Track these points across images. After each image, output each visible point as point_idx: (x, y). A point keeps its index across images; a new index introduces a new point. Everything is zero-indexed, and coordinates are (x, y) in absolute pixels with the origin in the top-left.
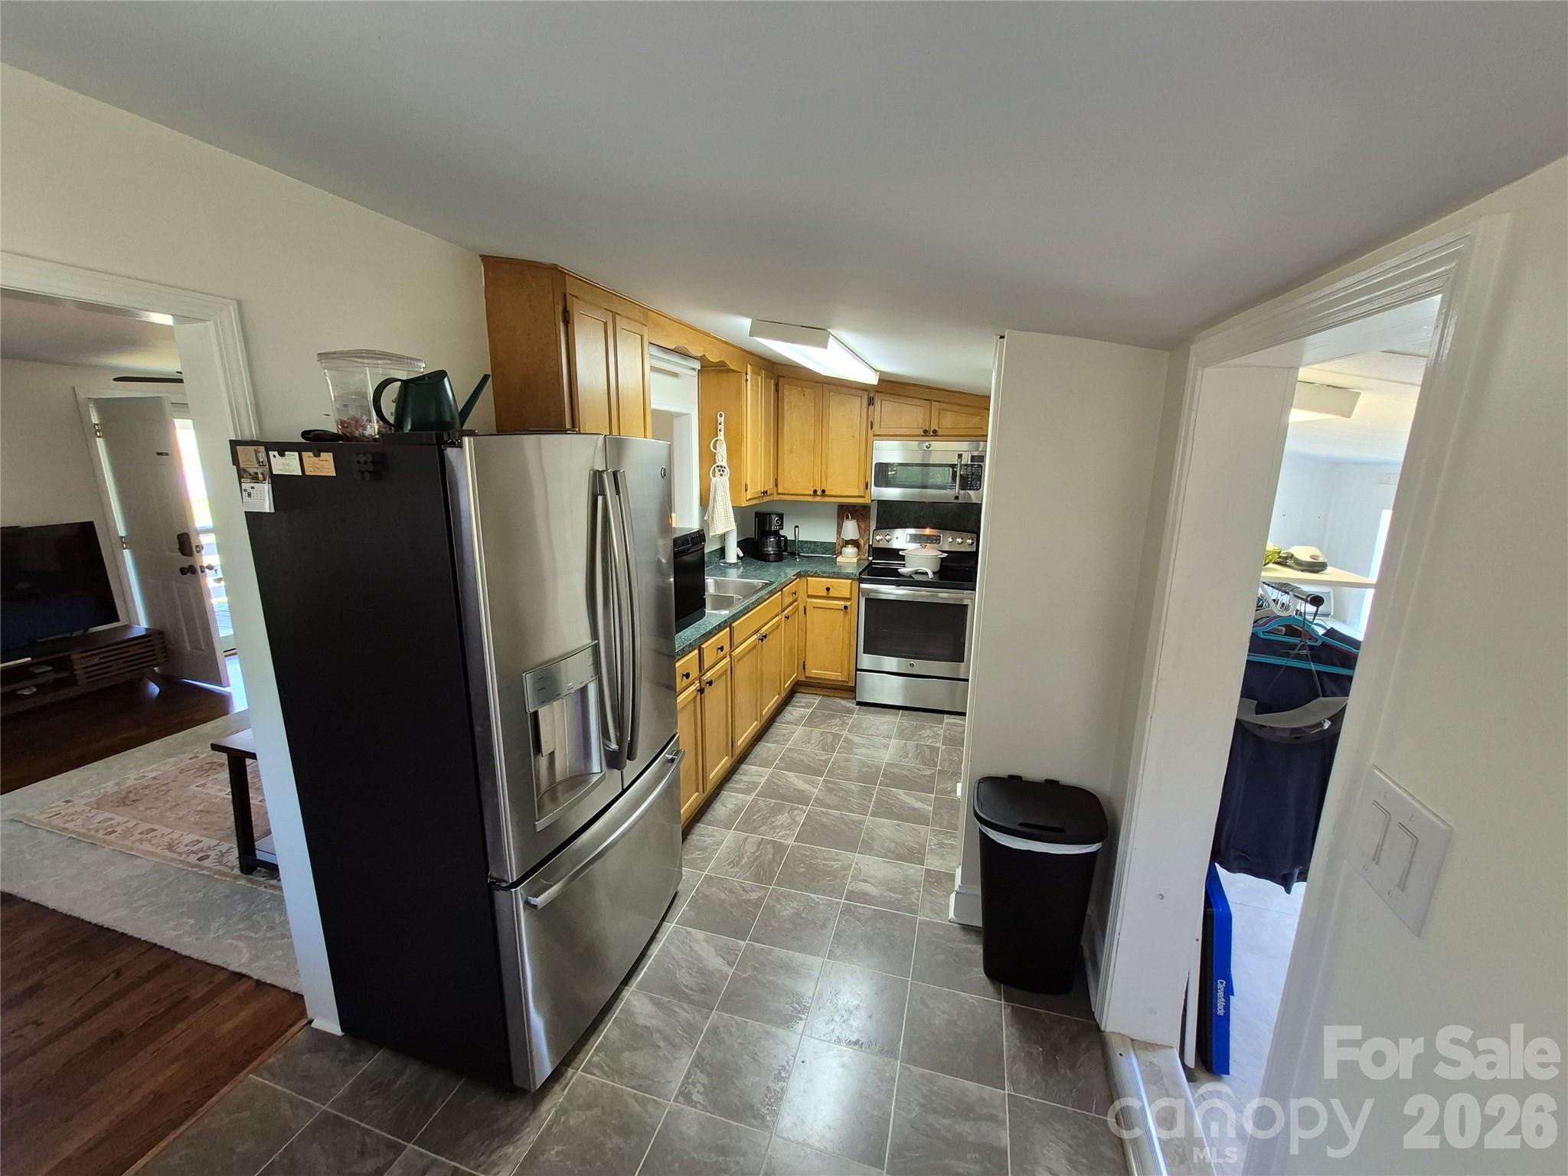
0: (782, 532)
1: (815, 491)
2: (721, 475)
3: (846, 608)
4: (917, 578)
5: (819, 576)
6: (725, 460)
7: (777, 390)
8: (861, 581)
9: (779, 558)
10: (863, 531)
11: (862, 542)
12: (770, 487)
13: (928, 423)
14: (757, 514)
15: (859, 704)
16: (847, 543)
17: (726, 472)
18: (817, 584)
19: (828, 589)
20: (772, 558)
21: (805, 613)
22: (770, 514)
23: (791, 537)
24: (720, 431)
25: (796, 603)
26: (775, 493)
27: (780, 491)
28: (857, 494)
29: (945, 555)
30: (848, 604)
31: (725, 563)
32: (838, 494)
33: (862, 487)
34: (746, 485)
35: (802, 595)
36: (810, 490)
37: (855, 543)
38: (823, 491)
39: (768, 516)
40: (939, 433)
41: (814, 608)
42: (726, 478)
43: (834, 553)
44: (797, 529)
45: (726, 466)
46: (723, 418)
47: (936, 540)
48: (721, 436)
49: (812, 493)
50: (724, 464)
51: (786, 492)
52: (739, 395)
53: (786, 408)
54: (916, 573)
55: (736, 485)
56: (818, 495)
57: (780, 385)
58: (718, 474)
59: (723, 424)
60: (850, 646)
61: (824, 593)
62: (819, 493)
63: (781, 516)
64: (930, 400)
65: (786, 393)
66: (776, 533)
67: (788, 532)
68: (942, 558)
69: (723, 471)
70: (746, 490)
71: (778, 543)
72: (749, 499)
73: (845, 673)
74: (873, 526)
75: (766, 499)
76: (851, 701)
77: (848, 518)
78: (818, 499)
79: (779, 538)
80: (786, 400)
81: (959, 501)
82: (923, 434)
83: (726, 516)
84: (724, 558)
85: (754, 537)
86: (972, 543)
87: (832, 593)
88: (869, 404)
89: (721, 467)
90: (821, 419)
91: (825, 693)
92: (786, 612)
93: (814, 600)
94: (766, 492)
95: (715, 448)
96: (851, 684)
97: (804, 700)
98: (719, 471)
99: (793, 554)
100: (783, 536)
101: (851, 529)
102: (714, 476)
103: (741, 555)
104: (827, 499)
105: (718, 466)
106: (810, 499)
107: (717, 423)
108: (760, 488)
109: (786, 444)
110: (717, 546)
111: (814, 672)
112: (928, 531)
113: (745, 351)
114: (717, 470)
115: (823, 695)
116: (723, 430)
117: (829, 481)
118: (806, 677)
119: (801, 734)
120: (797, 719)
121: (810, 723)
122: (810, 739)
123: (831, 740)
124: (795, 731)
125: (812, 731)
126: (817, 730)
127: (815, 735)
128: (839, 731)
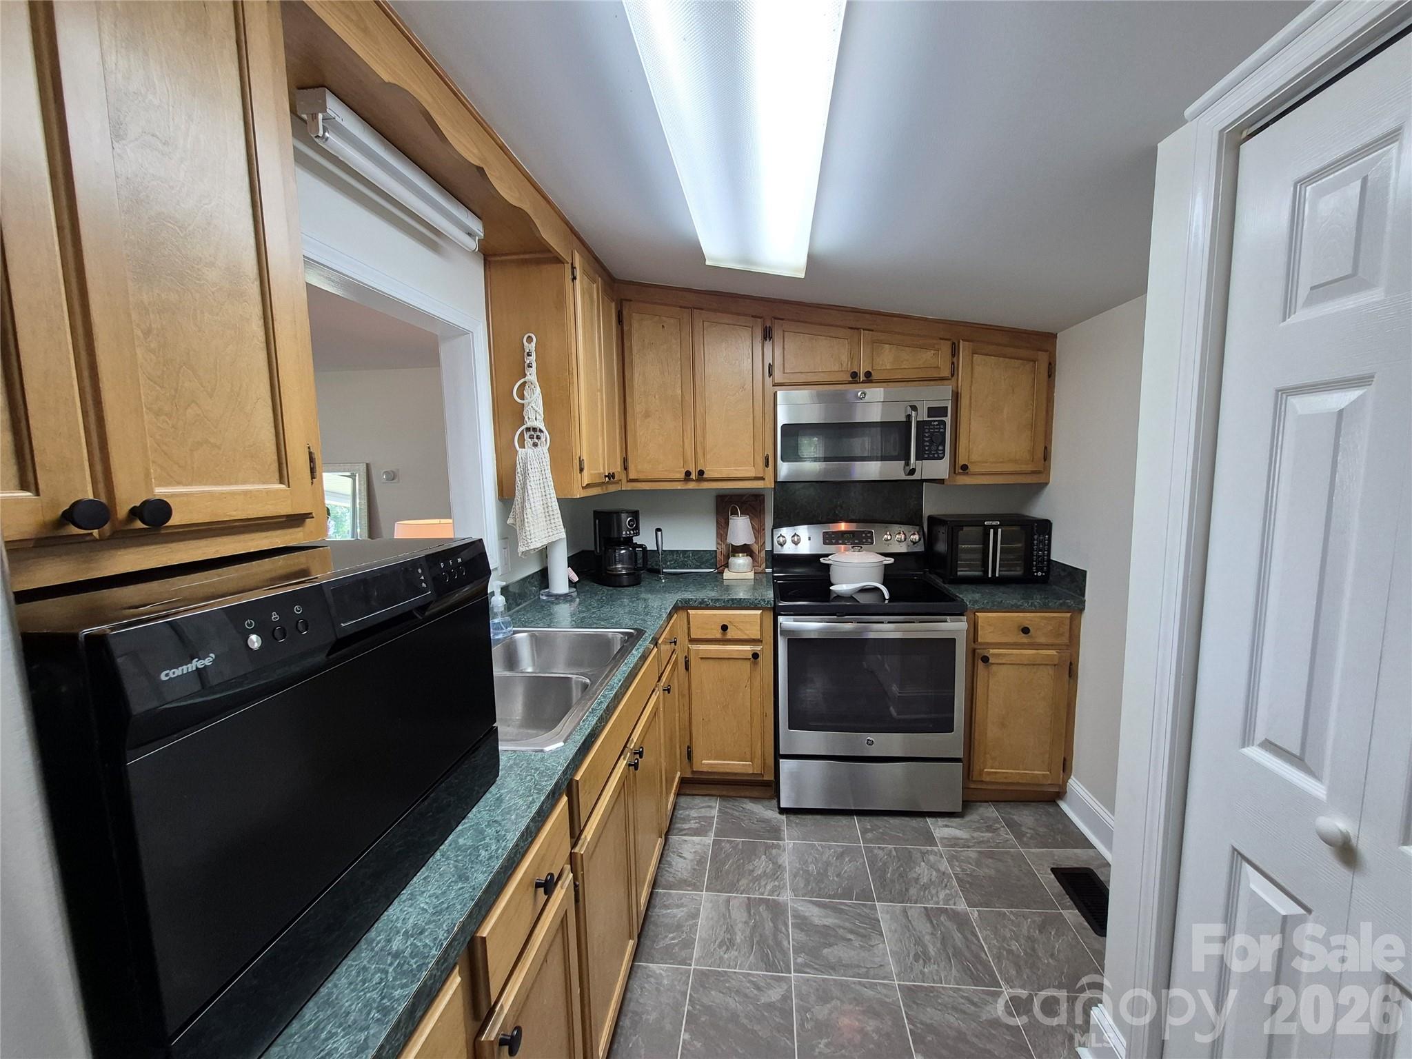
0: (636, 540)
1: (688, 474)
2: (535, 445)
3: (755, 656)
4: (864, 599)
5: (708, 608)
6: (541, 417)
7: (620, 320)
8: (777, 612)
9: (635, 580)
10: (758, 531)
11: (756, 548)
12: (617, 468)
13: (856, 363)
14: (597, 514)
15: (783, 811)
16: (735, 550)
17: (543, 439)
18: (705, 621)
19: (725, 628)
20: (625, 580)
21: (687, 668)
22: (618, 513)
23: (651, 546)
24: (530, 366)
25: (674, 656)
26: (624, 480)
27: (631, 476)
28: (753, 475)
29: (891, 560)
30: (758, 648)
31: (549, 595)
32: (724, 475)
33: (760, 462)
34: (581, 461)
35: (683, 639)
36: (680, 472)
37: (746, 549)
38: (701, 473)
39: (615, 515)
40: (875, 376)
41: (702, 658)
42: (544, 449)
43: (714, 565)
44: (659, 533)
45: (544, 429)
46: (533, 344)
47: (867, 538)
48: (532, 375)
49: (682, 476)
50: (540, 424)
51: (642, 477)
52: (560, 303)
53: (635, 349)
54: (863, 590)
55: (562, 460)
56: (692, 480)
57: (625, 313)
58: (528, 442)
59: (534, 354)
60: (764, 715)
61: (718, 634)
62: (693, 476)
63: (635, 515)
64: (858, 329)
65: (635, 325)
66: (628, 542)
67: (646, 539)
68: (885, 565)
69: (538, 438)
70: (581, 470)
71: (633, 557)
72: (588, 486)
73: (758, 761)
74: (769, 521)
75: (612, 488)
76: (766, 803)
77: (735, 513)
78: (692, 485)
79: (634, 548)
80: (635, 337)
81: (916, 477)
82: (851, 379)
83: (548, 515)
84: (547, 587)
85: (593, 549)
86: (920, 539)
87: (731, 634)
88: (765, 339)
89: (535, 430)
90: (691, 365)
91: (724, 793)
92: (664, 679)
93: (702, 647)
94: (613, 476)
95: (522, 397)
96: (769, 777)
97: (694, 813)
98: (531, 437)
99: (656, 572)
100: (641, 546)
101: (741, 529)
102: (523, 446)
103: (576, 579)
104: (705, 485)
105: (528, 429)
106: (679, 486)
107: (523, 353)
108: (603, 469)
109: (638, 404)
110: (534, 568)
111: (707, 763)
112: (843, 526)
113: (567, 223)
114: (526, 436)
115: (721, 796)
116: (534, 365)
117: (708, 457)
118: (693, 772)
119: (710, 916)
120: (694, 869)
121: (717, 878)
122: (730, 930)
123: (771, 925)
124: (699, 910)
125: (728, 901)
126: (738, 899)
127: (739, 915)
128: (776, 893)
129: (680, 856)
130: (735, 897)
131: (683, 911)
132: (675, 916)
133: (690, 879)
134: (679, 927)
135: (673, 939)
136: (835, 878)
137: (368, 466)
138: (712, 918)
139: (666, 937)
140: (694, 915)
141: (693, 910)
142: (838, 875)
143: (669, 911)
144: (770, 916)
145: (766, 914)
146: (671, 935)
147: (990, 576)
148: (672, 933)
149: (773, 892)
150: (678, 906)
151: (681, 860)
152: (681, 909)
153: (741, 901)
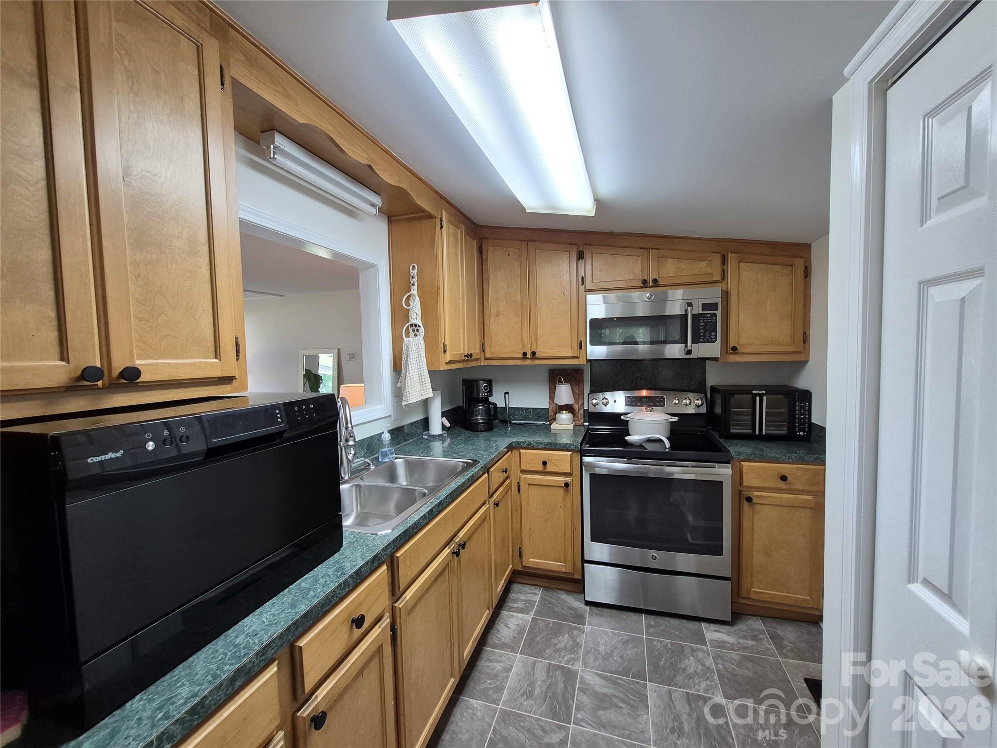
0: (492, 400)
1: (525, 354)
2: (416, 335)
3: (567, 485)
4: (650, 447)
5: (533, 448)
6: (419, 318)
7: (480, 251)
8: (583, 453)
9: (489, 427)
10: (578, 395)
11: (576, 407)
12: (476, 351)
13: (646, 273)
14: (465, 382)
15: (588, 603)
16: (561, 408)
17: (420, 332)
18: (532, 458)
19: (545, 463)
20: (481, 427)
21: (519, 491)
22: (477, 381)
23: (500, 404)
24: (413, 285)
25: (508, 481)
26: (483, 359)
27: (487, 356)
28: (570, 355)
29: (676, 419)
30: (569, 480)
31: (429, 435)
32: (550, 355)
33: (576, 346)
34: (445, 346)
35: (514, 471)
36: (518, 353)
37: (569, 408)
38: (534, 353)
39: (475, 382)
40: (661, 282)
41: (529, 484)
42: (420, 338)
43: (547, 419)
44: (507, 395)
45: (421, 325)
46: (416, 271)
47: (660, 401)
48: (414, 291)
49: (521, 356)
50: (419, 322)
51: (494, 356)
52: (432, 244)
53: (490, 270)
54: (649, 440)
55: (433, 345)
56: (528, 358)
57: (484, 247)
58: (412, 334)
59: (416, 277)
60: (573, 529)
61: (540, 468)
62: (529, 355)
63: (490, 383)
64: (647, 249)
65: (490, 254)
66: (485, 401)
67: (498, 399)
68: (672, 422)
69: (418, 331)
70: (445, 352)
71: (488, 411)
72: (450, 362)
73: (570, 563)
74: (587, 389)
75: (472, 364)
76: (576, 596)
77: (560, 382)
78: (528, 362)
79: (489, 405)
80: (490, 262)
81: (692, 356)
82: (642, 285)
83: (421, 382)
84: (428, 430)
85: (462, 405)
86: (702, 404)
87: (550, 468)
88: (579, 259)
89: (416, 325)
90: (528, 281)
91: (546, 585)
92: (495, 496)
93: (529, 476)
94: (471, 355)
95: (408, 305)
96: (578, 576)
97: (522, 597)
98: (413, 330)
99: (504, 422)
100: (493, 404)
101: (564, 394)
102: (408, 336)
103: (448, 425)
104: (537, 362)
105: (411, 325)
106: (519, 363)
107: (410, 277)
108: (463, 350)
109: (492, 307)
110: (419, 417)
111: (533, 561)
112: (644, 393)
113: (437, 193)
114: (410, 330)
115: (544, 587)
116: (416, 284)
117: (539, 342)
118: (523, 567)
119: (520, 672)
120: (515, 637)
121: (530, 645)
122: (532, 685)
123: (562, 685)
124: (512, 666)
125: (534, 663)
126: (542, 663)
127: (540, 675)
128: (571, 663)
129: (506, 626)
130: (540, 661)
131: (500, 665)
132: (495, 668)
133: (510, 644)
134: (495, 676)
135: (490, 684)
136: (619, 659)
137: (339, 349)
138: (520, 674)
139: (486, 682)
140: (508, 670)
141: (508, 666)
142: (621, 657)
143: (491, 664)
144: (563, 680)
145: (561, 678)
146: (489, 681)
147: (757, 433)
148: (491, 680)
149: (569, 662)
150: (498, 662)
151: (507, 629)
152: (500, 664)
153: (544, 664)
